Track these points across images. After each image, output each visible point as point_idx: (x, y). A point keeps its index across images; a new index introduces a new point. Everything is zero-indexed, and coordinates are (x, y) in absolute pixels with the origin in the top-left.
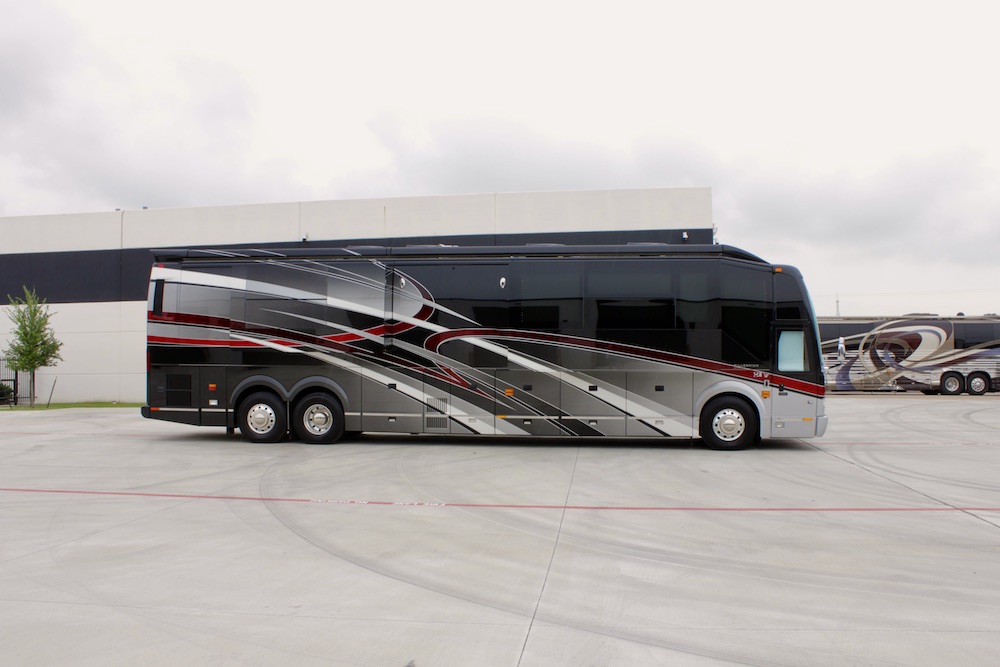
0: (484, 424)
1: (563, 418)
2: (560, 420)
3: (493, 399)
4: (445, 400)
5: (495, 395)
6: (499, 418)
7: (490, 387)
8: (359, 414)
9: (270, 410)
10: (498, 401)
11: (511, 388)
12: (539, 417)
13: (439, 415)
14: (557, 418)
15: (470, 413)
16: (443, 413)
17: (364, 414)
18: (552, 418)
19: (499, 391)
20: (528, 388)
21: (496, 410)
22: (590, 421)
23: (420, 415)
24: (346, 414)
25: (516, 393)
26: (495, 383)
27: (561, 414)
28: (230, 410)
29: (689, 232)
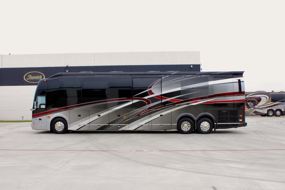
29: (193, 65)
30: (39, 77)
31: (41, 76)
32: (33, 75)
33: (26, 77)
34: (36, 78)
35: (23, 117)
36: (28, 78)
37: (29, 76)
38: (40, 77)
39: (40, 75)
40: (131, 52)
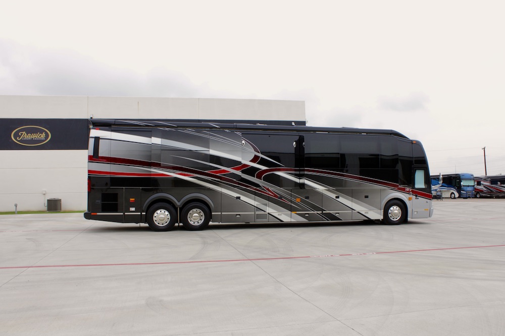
0: (285, 216)
1: (324, 212)
2: (322, 213)
3: (290, 203)
4: (266, 205)
5: (291, 201)
6: (293, 213)
7: (289, 197)
8: (220, 213)
9: (167, 213)
10: (292, 205)
11: (299, 198)
12: (313, 212)
13: (263, 213)
14: (321, 212)
15: (279, 211)
16: (265, 211)
17: (223, 213)
18: (318, 212)
19: (293, 199)
20: (307, 198)
21: (291, 209)
22: (336, 213)
23: (253, 213)
24: (213, 213)
25: (302, 201)
26: (291, 195)
27: (323, 210)
28: (143, 213)
29: (295, 122)
30: (40, 136)
31: (44, 134)
32: (29, 131)
33: (16, 135)
34: (35, 136)
35: (16, 206)
36: (20, 137)
37: (22, 134)
38: (42, 136)
39: (41, 132)
40: (199, 99)
